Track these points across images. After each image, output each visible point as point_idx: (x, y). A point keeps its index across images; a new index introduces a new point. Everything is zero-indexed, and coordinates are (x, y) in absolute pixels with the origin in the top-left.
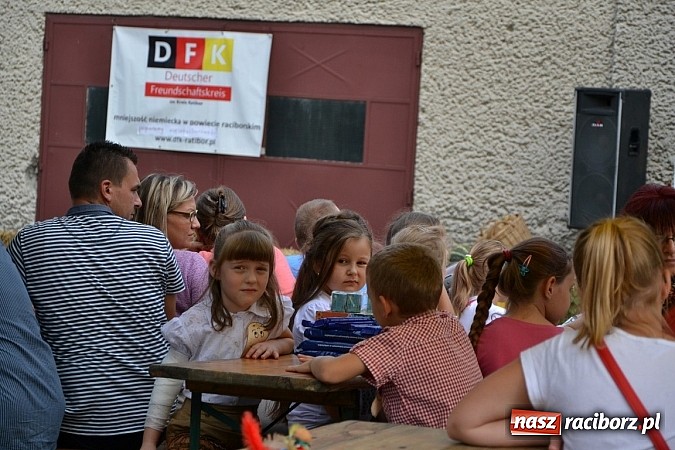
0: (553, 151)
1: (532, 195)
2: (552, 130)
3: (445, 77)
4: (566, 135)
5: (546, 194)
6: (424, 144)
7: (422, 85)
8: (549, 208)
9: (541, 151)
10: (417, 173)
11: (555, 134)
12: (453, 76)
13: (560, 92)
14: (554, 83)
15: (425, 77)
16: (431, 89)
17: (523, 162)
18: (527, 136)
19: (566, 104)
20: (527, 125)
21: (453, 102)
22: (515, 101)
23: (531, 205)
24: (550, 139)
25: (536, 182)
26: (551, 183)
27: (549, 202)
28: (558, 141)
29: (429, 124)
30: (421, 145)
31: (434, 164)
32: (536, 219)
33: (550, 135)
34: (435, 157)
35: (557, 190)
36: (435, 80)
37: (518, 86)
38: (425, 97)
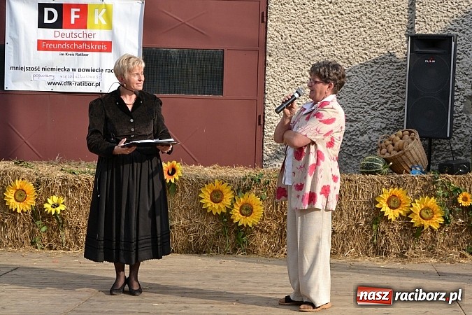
0: (370, 81)
1: (355, 114)
2: (369, 66)
3: (286, 30)
4: (379, 69)
5: (366, 112)
6: (272, 80)
7: (268, 36)
8: (368, 122)
9: (361, 82)
10: (267, 102)
11: (371, 69)
12: (292, 29)
13: (374, 39)
14: (369, 32)
15: (270, 30)
16: (275, 39)
17: (348, 90)
18: (350, 71)
19: (379, 48)
20: (350, 63)
21: (293, 48)
22: (340, 46)
23: (356, 121)
24: (367, 73)
25: (358, 104)
26: (369, 104)
27: (368, 118)
28: (373, 73)
29: (274, 65)
30: (269, 80)
31: (279, 94)
32: (359, 130)
33: (367, 70)
34: (280, 89)
35: (373, 109)
36: (278, 32)
37: (342, 35)
38: (271, 45)
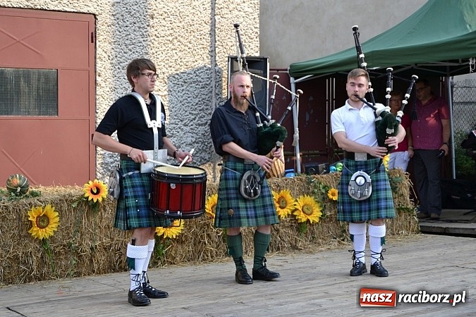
0: (181, 99)
1: (172, 129)
2: (180, 86)
3: (112, 51)
4: (188, 89)
5: (179, 128)
6: (102, 99)
7: (98, 56)
8: (182, 137)
9: (175, 100)
11: (182, 88)
12: (118, 50)
13: (183, 61)
14: (180, 54)
15: (99, 51)
16: (104, 59)
19: (187, 68)
21: (119, 69)
23: (172, 136)
24: (179, 92)
26: (182, 121)
27: (181, 133)
28: (184, 92)
29: (103, 85)
30: (100, 100)
33: (179, 89)
35: (185, 125)
36: (106, 52)
37: (158, 56)
38: (100, 65)
